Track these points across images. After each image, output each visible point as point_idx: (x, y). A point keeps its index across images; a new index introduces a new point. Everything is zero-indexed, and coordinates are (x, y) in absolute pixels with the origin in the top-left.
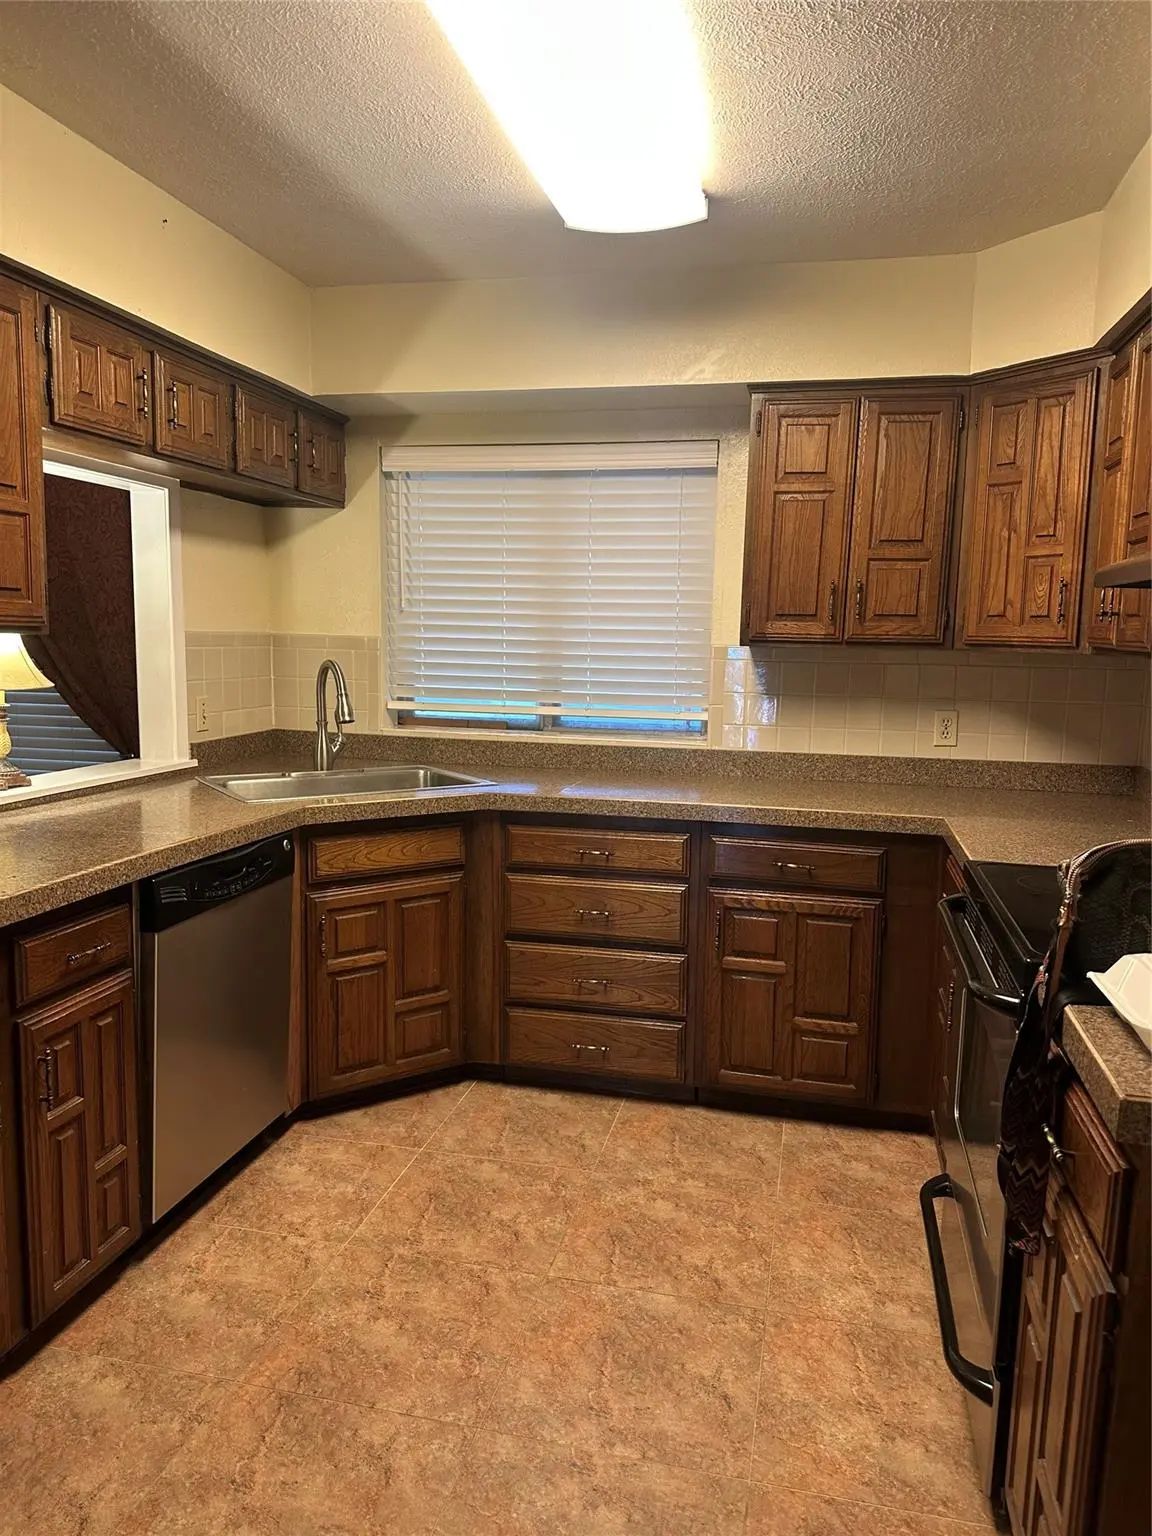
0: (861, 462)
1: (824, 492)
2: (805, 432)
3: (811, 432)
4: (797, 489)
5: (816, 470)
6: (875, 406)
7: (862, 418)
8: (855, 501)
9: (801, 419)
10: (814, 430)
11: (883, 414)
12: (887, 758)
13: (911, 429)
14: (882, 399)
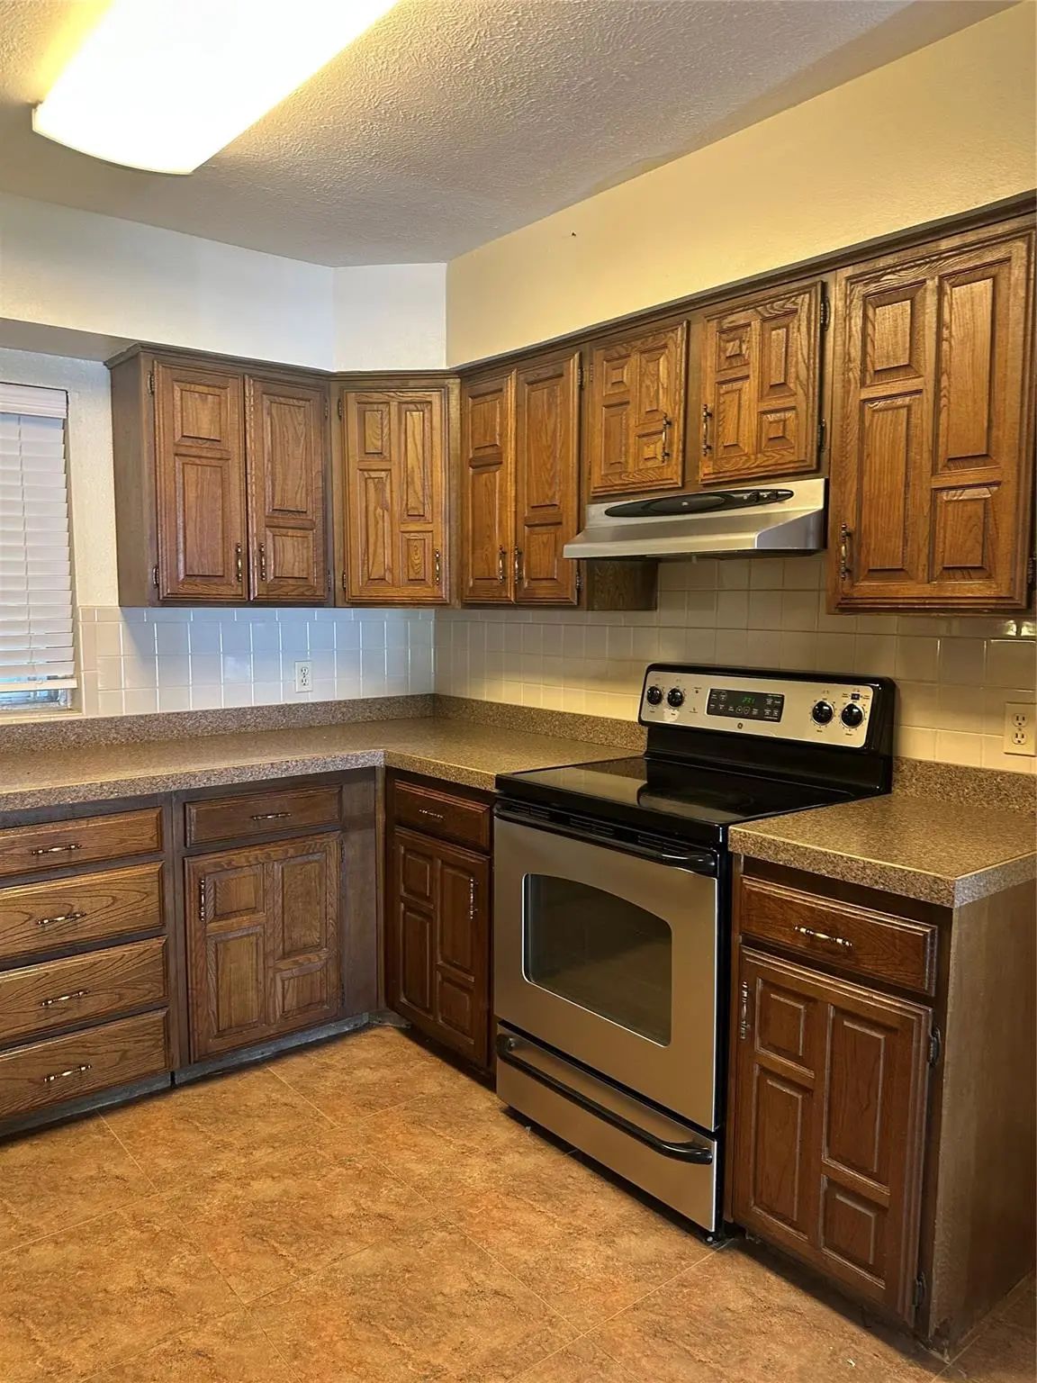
0: (250, 437)
1: (220, 459)
2: (199, 400)
3: (204, 401)
4: (195, 454)
5: (212, 438)
6: (258, 385)
7: (247, 395)
8: (249, 471)
9: (193, 386)
10: (206, 399)
11: (264, 393)
12: (262, 708)
13: (290, 411)
14: (264, 379)
